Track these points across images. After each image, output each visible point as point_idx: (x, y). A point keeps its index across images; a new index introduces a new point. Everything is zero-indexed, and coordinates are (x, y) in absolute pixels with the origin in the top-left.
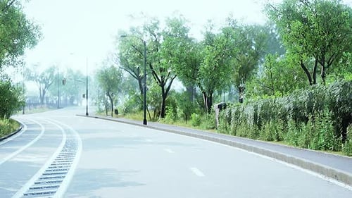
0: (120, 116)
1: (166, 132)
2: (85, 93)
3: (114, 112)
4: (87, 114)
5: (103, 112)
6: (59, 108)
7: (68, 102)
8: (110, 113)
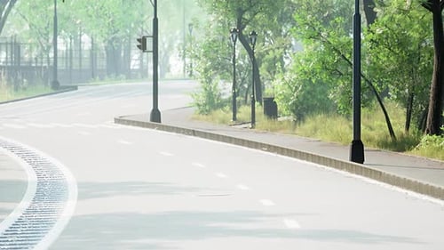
0: (281, 127)
1: (411, 193)
2: (150, 32)
3: (259, 109)
4: (156, 115)
5: (221, 105)
6: (57, 87)
7: (102, 63)
8: (245, 112)
